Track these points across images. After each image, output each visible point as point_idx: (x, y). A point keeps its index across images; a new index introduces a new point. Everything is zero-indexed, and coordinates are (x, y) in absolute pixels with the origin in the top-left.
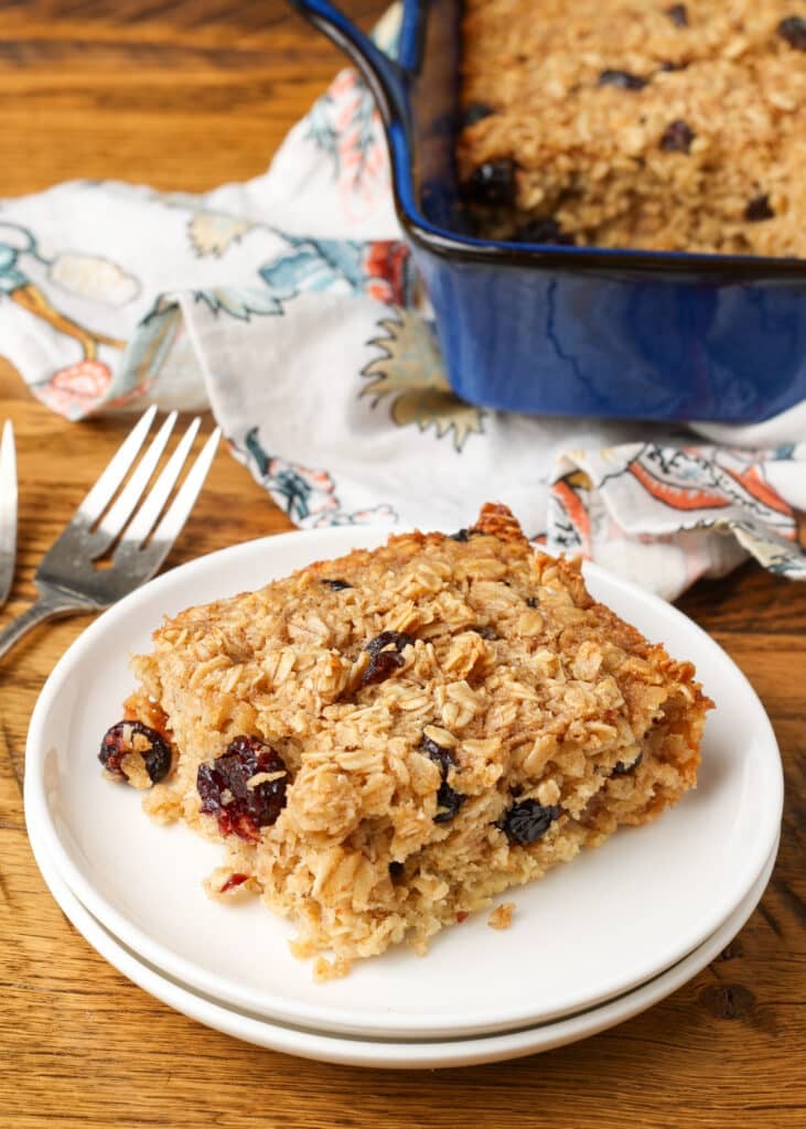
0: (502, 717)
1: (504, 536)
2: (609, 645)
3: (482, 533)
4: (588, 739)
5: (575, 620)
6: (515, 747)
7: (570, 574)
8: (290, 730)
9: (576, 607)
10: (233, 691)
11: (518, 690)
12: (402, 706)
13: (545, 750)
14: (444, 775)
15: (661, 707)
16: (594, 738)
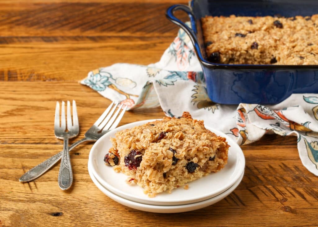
0: (186, 145)
1: (188, 118)
2: (208, 135)
3: (183, 117)
4: (203, 150)
5: (202, 131)
6: (188, 151)
7: (201, 123)
8: (143, 147)
9: (202, 129)
10: (131, 141)
11: (189, 141)
12: (165, 143)
13: (194, 152)
14: (174, 154)
15: (219, 146)
16: (205, 150)
